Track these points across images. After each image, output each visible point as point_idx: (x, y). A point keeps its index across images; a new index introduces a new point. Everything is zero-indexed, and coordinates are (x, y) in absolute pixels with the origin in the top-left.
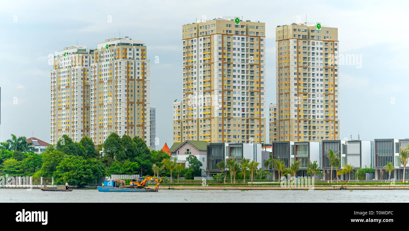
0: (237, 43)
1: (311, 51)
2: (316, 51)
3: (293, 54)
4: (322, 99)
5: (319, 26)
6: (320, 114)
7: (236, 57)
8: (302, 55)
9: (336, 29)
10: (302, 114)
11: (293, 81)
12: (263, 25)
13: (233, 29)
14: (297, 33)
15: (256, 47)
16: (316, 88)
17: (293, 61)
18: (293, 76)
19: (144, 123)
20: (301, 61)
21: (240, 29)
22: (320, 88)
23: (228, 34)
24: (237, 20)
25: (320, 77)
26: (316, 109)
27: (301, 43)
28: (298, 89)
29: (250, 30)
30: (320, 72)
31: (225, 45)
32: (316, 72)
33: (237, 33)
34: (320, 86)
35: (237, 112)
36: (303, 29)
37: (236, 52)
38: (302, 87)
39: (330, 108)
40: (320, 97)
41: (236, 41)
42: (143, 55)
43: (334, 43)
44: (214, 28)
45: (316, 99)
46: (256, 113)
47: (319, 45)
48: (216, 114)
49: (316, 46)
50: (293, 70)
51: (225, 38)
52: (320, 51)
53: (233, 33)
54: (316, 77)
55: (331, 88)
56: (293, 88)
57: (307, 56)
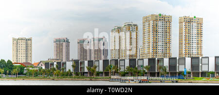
0: (160, 24)
1: (191, 27)
2: (193, 27)
3: (184, 29)
4: (196, 46)
5: (195, 17)
6: (195, 52)
7: (160, 29)
8: (187, 29)
9: (202, 19)
10: (187, 51)
11: (184, 39)
12: (171, 17)
13: (158, 18)
14: (186, 20)
15: (168, 25)
16: (193, 41)
17: (184, 31)
18: (184, 37)
19: (137, 55)
20: (187, 31)
21: (161, 18)
22: (195, 42)
23: (156, 20)
24: (160, 15)
25: (195, 37)
26: (193, 50)
27: (187, 24)
28: (185, 42)
29: (166, 19)
30: (195, 35)
31: (155, 25)
32: (193, 35)
33: (160, 20)
34: (195, 41)
35: (160, 51)
36: (188, 18)
37: (160, 27)
38: (187, 41)
39: (199, 50)
40: (195, 45)
41: (160, 23)
42: (137, 29)
43: (201, 24)
44: (150, 18)
45: (193, 46)
46: (168, 51)
47: (195, 24)
48: (151, 52)
49: (194, 25)
50: (184, 34)
51: (155, 21)
52: (195, 27)
53: (158, 20)
54: (193, 37)
55: (200, 42)
56: (184, 41)
57: (189, 29)
